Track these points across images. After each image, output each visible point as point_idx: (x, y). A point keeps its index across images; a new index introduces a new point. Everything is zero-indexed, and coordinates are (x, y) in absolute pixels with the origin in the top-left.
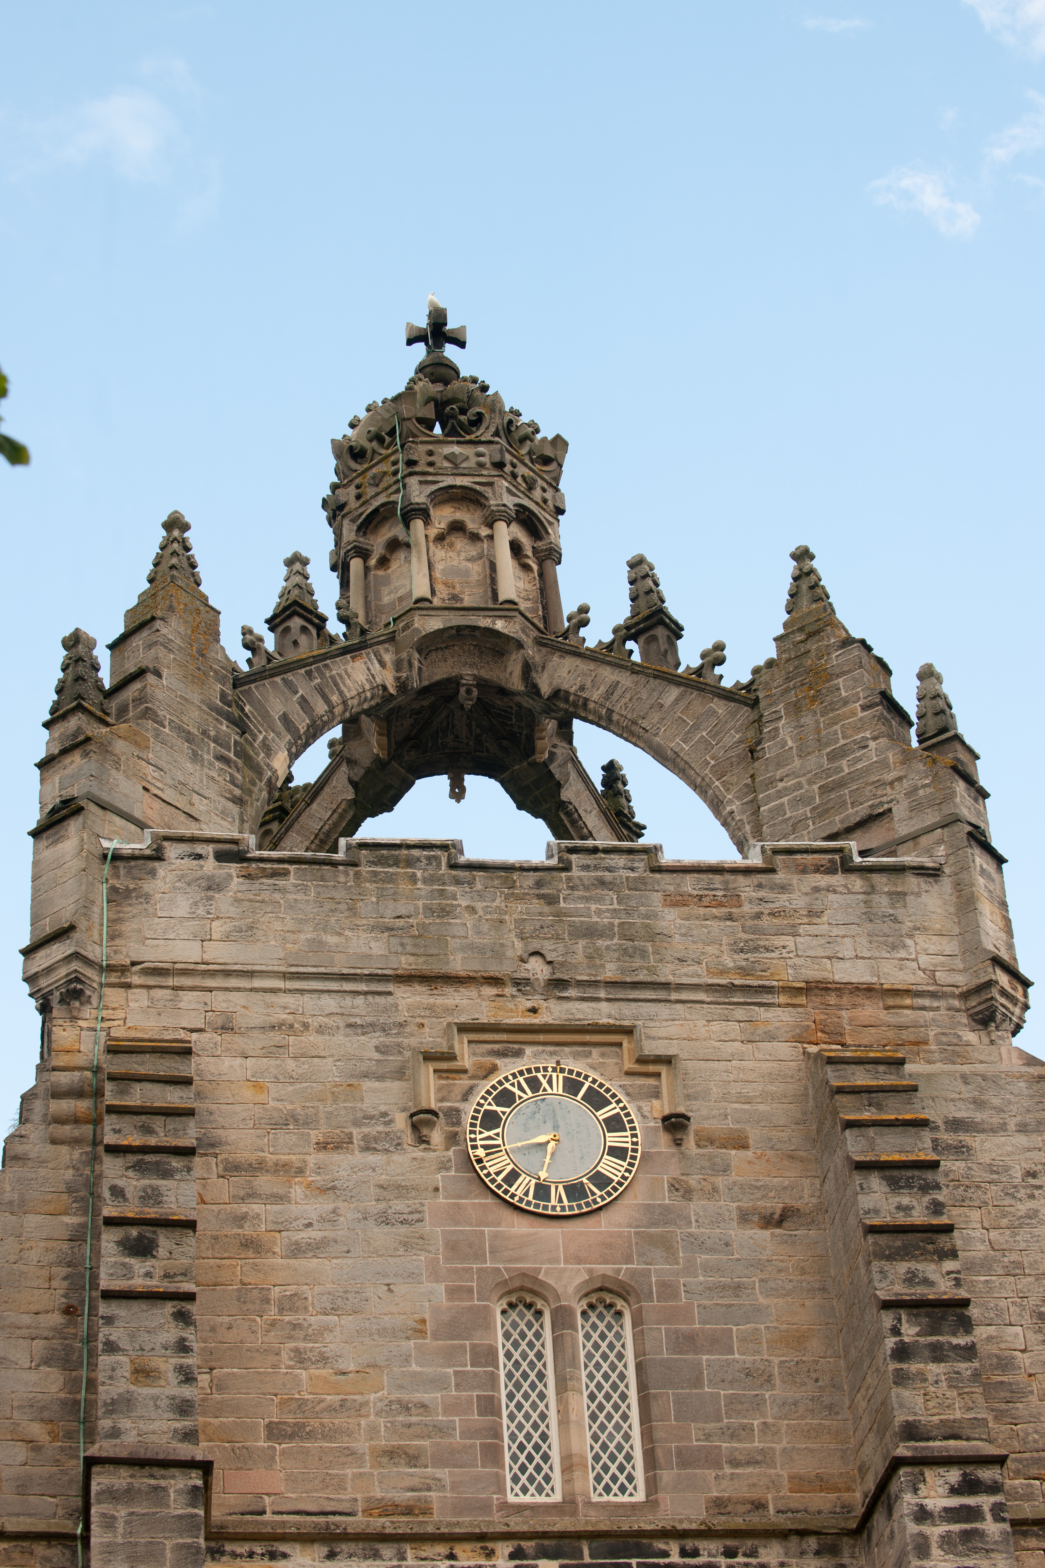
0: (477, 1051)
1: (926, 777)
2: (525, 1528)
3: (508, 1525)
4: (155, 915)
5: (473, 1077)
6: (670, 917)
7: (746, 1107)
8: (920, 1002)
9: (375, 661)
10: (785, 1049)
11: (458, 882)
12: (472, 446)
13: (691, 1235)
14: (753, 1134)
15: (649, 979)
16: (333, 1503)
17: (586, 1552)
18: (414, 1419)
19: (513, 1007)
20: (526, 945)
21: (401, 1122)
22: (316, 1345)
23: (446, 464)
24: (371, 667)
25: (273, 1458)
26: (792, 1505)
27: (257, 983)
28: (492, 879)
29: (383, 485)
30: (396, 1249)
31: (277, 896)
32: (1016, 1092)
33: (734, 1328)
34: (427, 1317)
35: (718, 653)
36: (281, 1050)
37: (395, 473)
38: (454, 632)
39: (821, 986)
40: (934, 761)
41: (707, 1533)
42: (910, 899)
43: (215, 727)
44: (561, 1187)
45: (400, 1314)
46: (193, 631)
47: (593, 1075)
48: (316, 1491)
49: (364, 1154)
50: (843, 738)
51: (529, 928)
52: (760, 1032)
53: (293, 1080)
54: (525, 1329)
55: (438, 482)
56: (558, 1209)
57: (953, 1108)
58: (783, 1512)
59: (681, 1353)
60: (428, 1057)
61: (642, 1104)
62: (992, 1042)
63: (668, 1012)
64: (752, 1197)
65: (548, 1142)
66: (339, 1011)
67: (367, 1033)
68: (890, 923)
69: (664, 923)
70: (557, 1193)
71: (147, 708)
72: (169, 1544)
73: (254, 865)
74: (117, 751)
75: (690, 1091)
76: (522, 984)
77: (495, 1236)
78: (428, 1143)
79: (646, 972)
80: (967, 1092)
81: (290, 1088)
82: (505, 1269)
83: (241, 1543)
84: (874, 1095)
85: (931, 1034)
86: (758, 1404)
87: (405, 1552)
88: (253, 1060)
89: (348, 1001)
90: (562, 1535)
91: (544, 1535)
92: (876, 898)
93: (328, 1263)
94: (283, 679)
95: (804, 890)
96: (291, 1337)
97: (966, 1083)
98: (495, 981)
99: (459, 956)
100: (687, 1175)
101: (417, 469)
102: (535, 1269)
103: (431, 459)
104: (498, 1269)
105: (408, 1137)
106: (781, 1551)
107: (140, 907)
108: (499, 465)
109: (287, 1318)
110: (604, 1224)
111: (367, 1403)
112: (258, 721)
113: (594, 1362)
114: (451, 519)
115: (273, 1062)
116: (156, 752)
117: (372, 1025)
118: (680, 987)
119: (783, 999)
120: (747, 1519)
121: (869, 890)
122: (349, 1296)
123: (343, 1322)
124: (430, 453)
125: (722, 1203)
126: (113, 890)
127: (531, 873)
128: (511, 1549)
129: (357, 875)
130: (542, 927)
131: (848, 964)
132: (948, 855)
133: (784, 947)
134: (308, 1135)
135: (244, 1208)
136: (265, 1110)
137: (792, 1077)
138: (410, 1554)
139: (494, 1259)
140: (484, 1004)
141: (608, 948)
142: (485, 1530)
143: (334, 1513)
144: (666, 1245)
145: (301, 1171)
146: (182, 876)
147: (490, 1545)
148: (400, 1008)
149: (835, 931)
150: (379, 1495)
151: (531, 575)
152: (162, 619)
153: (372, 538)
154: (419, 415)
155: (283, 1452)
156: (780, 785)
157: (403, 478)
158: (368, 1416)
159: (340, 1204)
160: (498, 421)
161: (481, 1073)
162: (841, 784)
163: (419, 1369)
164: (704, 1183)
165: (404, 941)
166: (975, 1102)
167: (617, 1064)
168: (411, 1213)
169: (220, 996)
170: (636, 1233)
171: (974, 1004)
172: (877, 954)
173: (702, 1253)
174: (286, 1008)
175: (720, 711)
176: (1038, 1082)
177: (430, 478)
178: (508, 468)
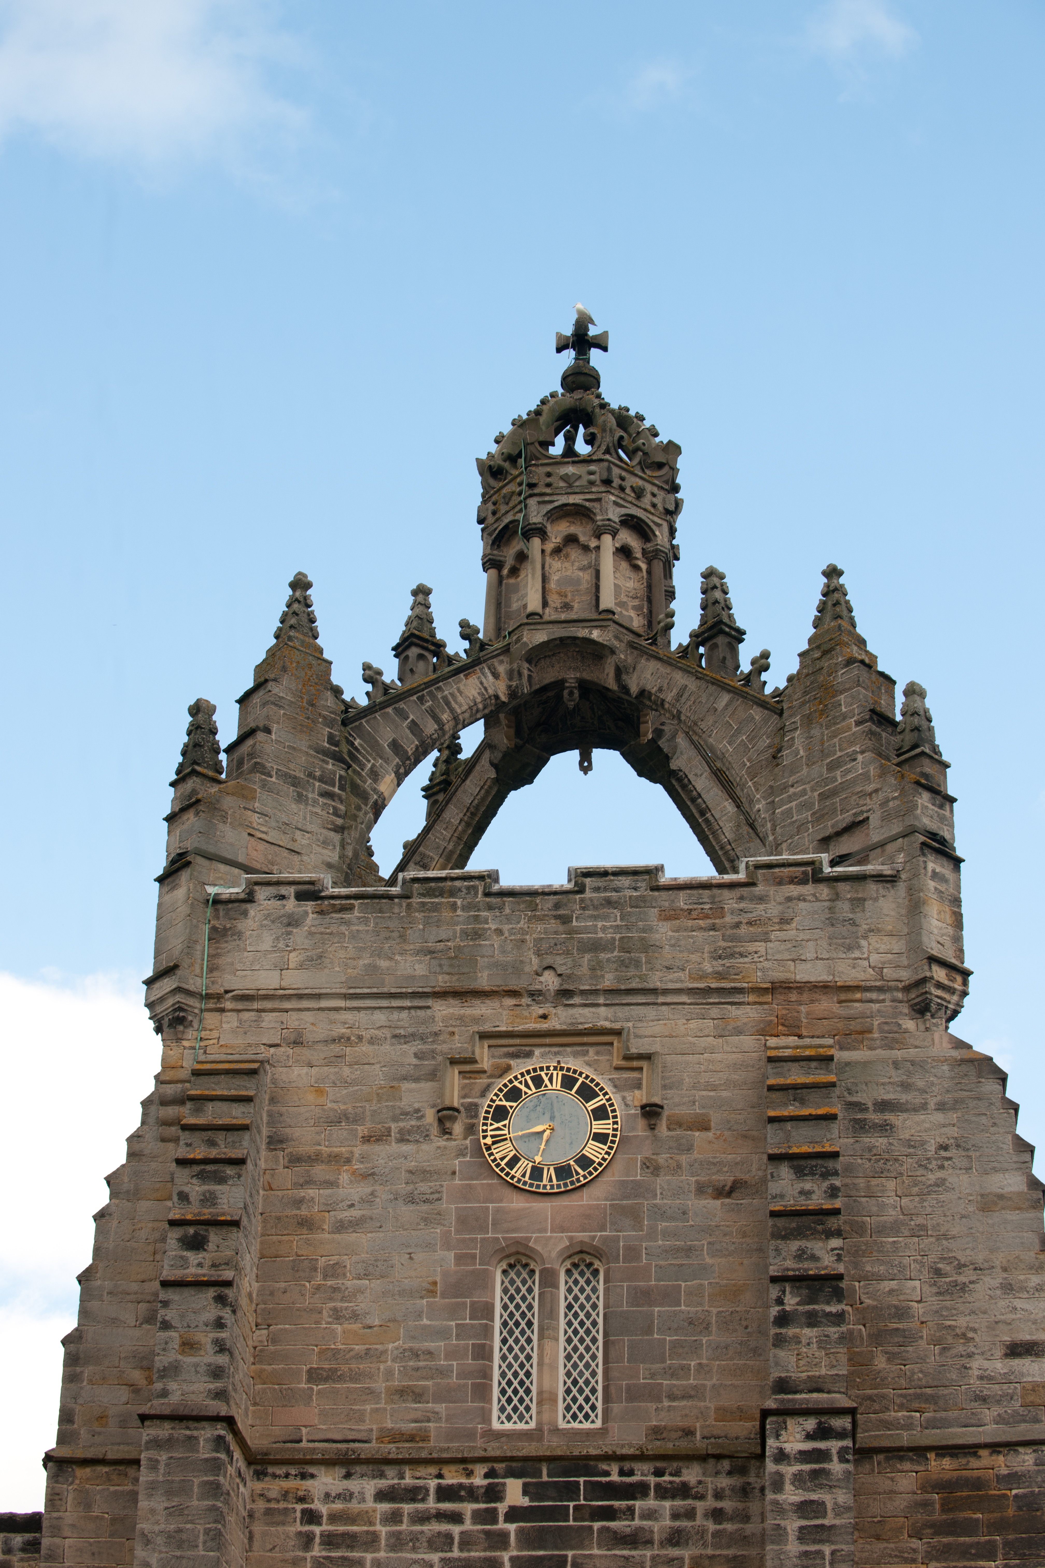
0: (496, 1054)
1: (896, 791)
2: (498, 1453)
3: (485, 1450)
4: (245, 950)
5: (491, 1076)
6: (662, 930)
7: (712, 1094)
8: (869, 995)
9: (489, 674)
10: (748, 1042)
11: (490, 908)
12: (585, 465)
13: (655, 1205)
14: (715, 1118)
15: (640, 986)
16: (354, 1433)
17: (545, 1472)
18: (421, 1364)
19: (527, 1014)
20: (541, 961)
21: (430, 1117)
22: (350, 1304)
23: (562, 484)
24: (484, 680)
25: (311, 1397)
26: (715, 1432)
27: (324, 1004)
28: (519, 903)
29: (511, 504)
30: (418, 1224)
31: (343, 928)
32: (939, 1075)
33: (683, 1284)
34: (438, 1279)
35: (763, 661)
36: (339, 1060)
37: (520, 494)
38: (558, 642)
39: (784, 985)
40: (903, 776)
41: (641, 1457)
42: (868, 903)
43: (321, 768)
44: (552, 1168)
45: (417, 1277)
46: (304, 685)
47: (587, 1071)
48: (342, 1423)
49: (399, 1145)
50: (840, 750)
51: (545, 946)
52: (730, 1027)
53: (347, 1084)
54: (520, 1285)
55: (552, 502)
56: (548, 1187)
57: (883, 1091)
58: (707, 1438)
59: (638, 1306)
60: (453, 1062)
61: (626, 1094)
62: (927, 1029)
63: (654, 1013)
64: (709, 1172)
65: (544, 1131)
66: (387, 1024)
67: (408, 1042)
68: (849, 927)
69: (657, 936)
70: (549, 1173)
71: (256, 763)
72: (196, 1481)
73: (326, 902)
74: (225, 807)
75: (667, 1081)
76: (535, 995)
77: (497, 1211)
78: (450, 1134)
79: (638, 980)
80: (897, 1076)
81: (345, 1092)
82: (503, 1238)
83: (280, 1466)
84: (799, 1091)
85: (876, 1023)
86: (695, 1348)
87: (404, 1473)
88: (317, 1069)
89: (395, 1015)
90: (526, 1459)
91: (512, 1459)
92: (839, 904)
93: (364, 1236)
94: (395, 708)
95: (778, 900)
96: (331, 1299)
97: (897, 1068)
98: (514, 993)
99: (486, 974)
100: (657, 1154)
101: (536, 491)
102: (527, 1237)
103: (549, 480)
104: (498, 1239)
105: (435, 1130)
106: (700, 1471)
107: (234, 943)
108: (607, 482)
109: (329, 1283)
110: (585, 1199)
111: (386, 1351)
112: (367, 752)
113: (573, 1311)
114: (566, 533)
115: (332, 1070)
116: (263, 801)
117: (413, 1035)
118: (666, 992)
119: (752, 998)
120: (677, 1444)
121: (834, 897)
122: (379, 1263)
123: (372, 1285)
124: (549, 475)
125: (683, 1177)
126: (214, 929)
127: (552, 897)
128: (486, 1470)
129: (409, 906)
130: (556, 945)
131: (809, 965)
132: (905, 862)
133: (756, 953)
134: (356, 1130)
135: (302, 1193)
136: (324, 1110)
137: (753, 1067)
138: (408, 1474)
139: (495, 1231)
140: (505, 1013)
141: (608, 960)
142: (466, 1455)
143: (354, 1441)
144: (634, 1215)
145: (348, 1161)
146: (268, 915)
147: (470, 1467)
148: (436, 1019)
149: (802, 936)
150: (390, 1425)
151: (640, 575)
152: (275, 680)
153: (505, 550)
154: (541, 439)
155: (319, 1392)
156: (792, 790)
157: (525, 499)
158: (386, 1362)
159: (377, 1187)
160: (608, 439)
161: (497, 1073)
162: (834, 793)
163: (429, 1323)
164: (670, 1161)
165: (443, 962)
166: (902, 1085)
167: (608, 1060)
168: (432, 1193)
169: (294, 1015)
170: (611, 1205)
171: (913, 996)
172: (835, 955)
173: (663, 1221)
174: (345, 1023)
175: (757, 718)
176: (959, 1065)
177: (547, 498)
178: (616, 482)
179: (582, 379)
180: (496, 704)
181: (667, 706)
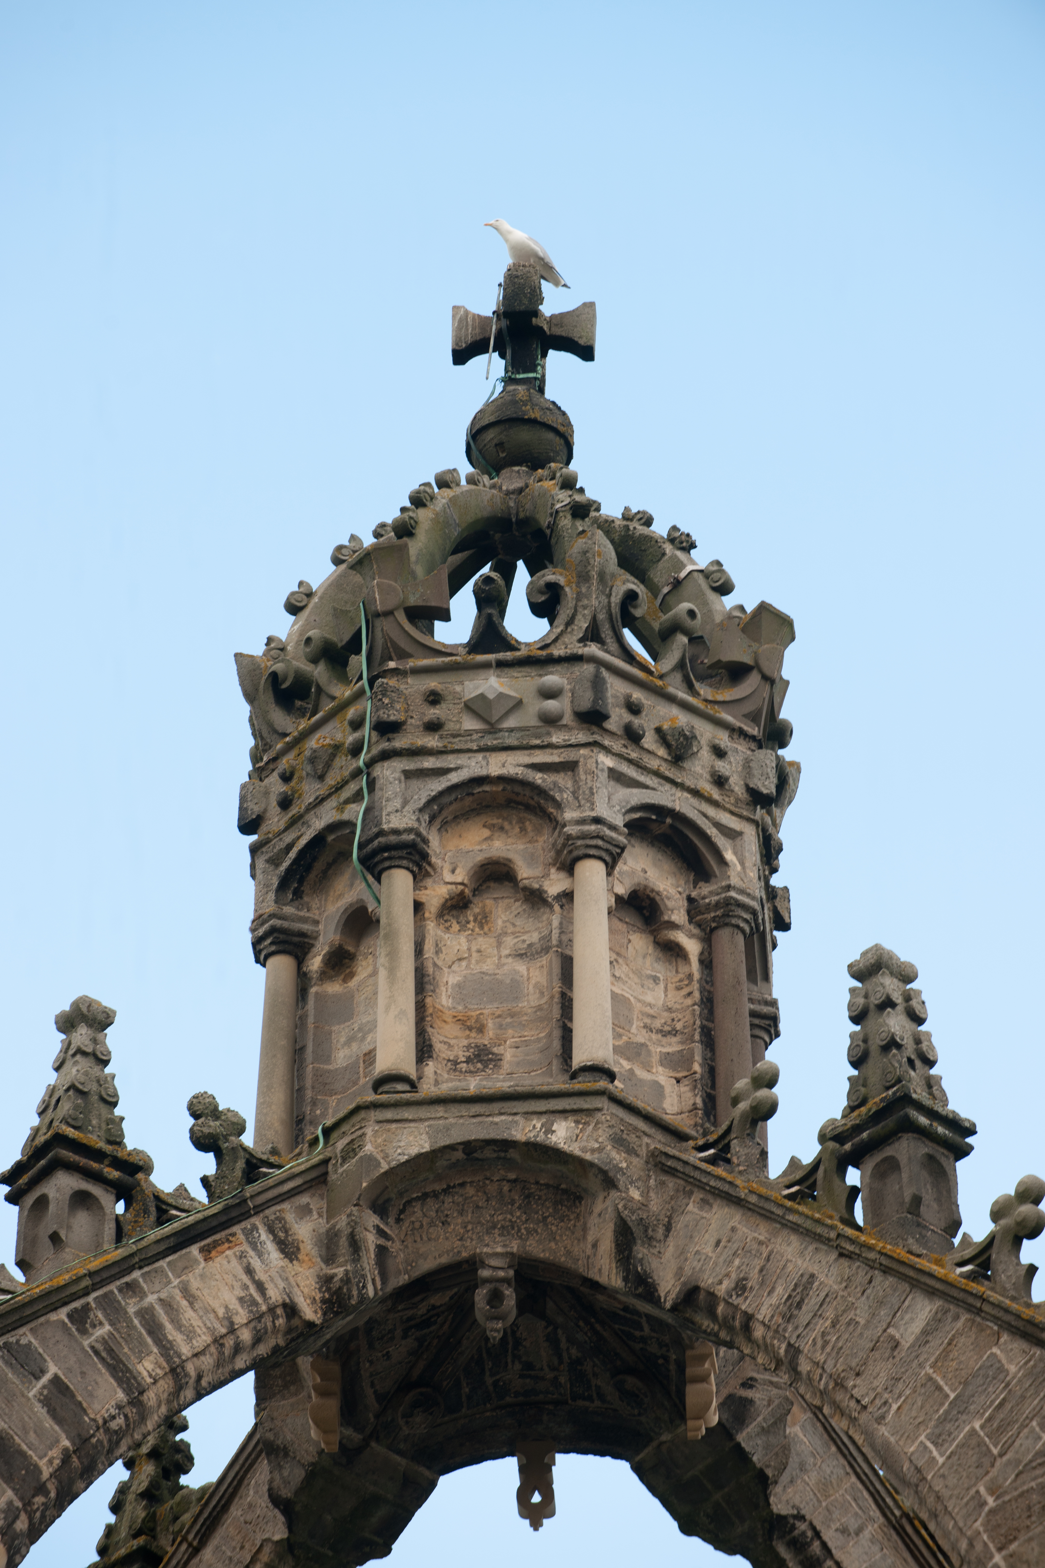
9: (270, 1247)
12: (532, 671)
23: (470, 724)
24: (256, 1263)
29: (332, 779)
35: (1026, 1208)
37: (356, 750)
38: (459, 1155)
55: (443, 772)
101: (400, 742)
103: (433, 713)
108: (592, 718)
114: (480, 858)
124: (434, 698)
151: (683, 969)
153: (315, 903)
154: (413, 600)
157: (370, 764)
160: (595, 601)
175: (1013, 1369)
177: (429, 763)
178: (617, 718)
179: (524, 435)
180: (289, 1331)
181: (759, 1332)
